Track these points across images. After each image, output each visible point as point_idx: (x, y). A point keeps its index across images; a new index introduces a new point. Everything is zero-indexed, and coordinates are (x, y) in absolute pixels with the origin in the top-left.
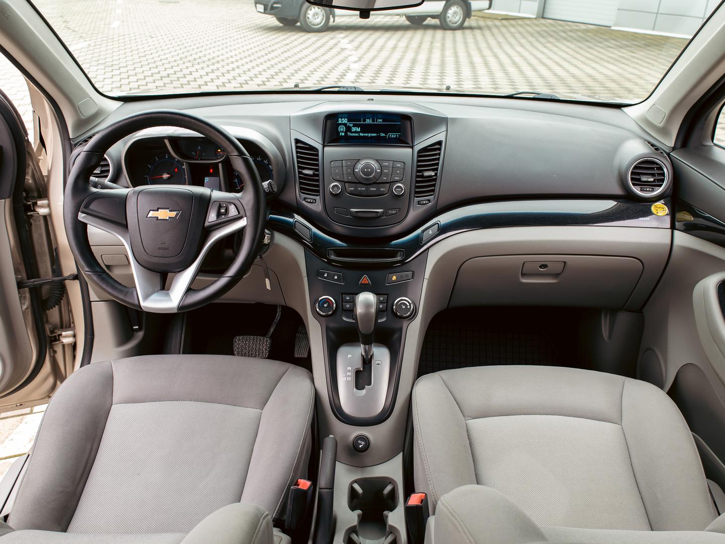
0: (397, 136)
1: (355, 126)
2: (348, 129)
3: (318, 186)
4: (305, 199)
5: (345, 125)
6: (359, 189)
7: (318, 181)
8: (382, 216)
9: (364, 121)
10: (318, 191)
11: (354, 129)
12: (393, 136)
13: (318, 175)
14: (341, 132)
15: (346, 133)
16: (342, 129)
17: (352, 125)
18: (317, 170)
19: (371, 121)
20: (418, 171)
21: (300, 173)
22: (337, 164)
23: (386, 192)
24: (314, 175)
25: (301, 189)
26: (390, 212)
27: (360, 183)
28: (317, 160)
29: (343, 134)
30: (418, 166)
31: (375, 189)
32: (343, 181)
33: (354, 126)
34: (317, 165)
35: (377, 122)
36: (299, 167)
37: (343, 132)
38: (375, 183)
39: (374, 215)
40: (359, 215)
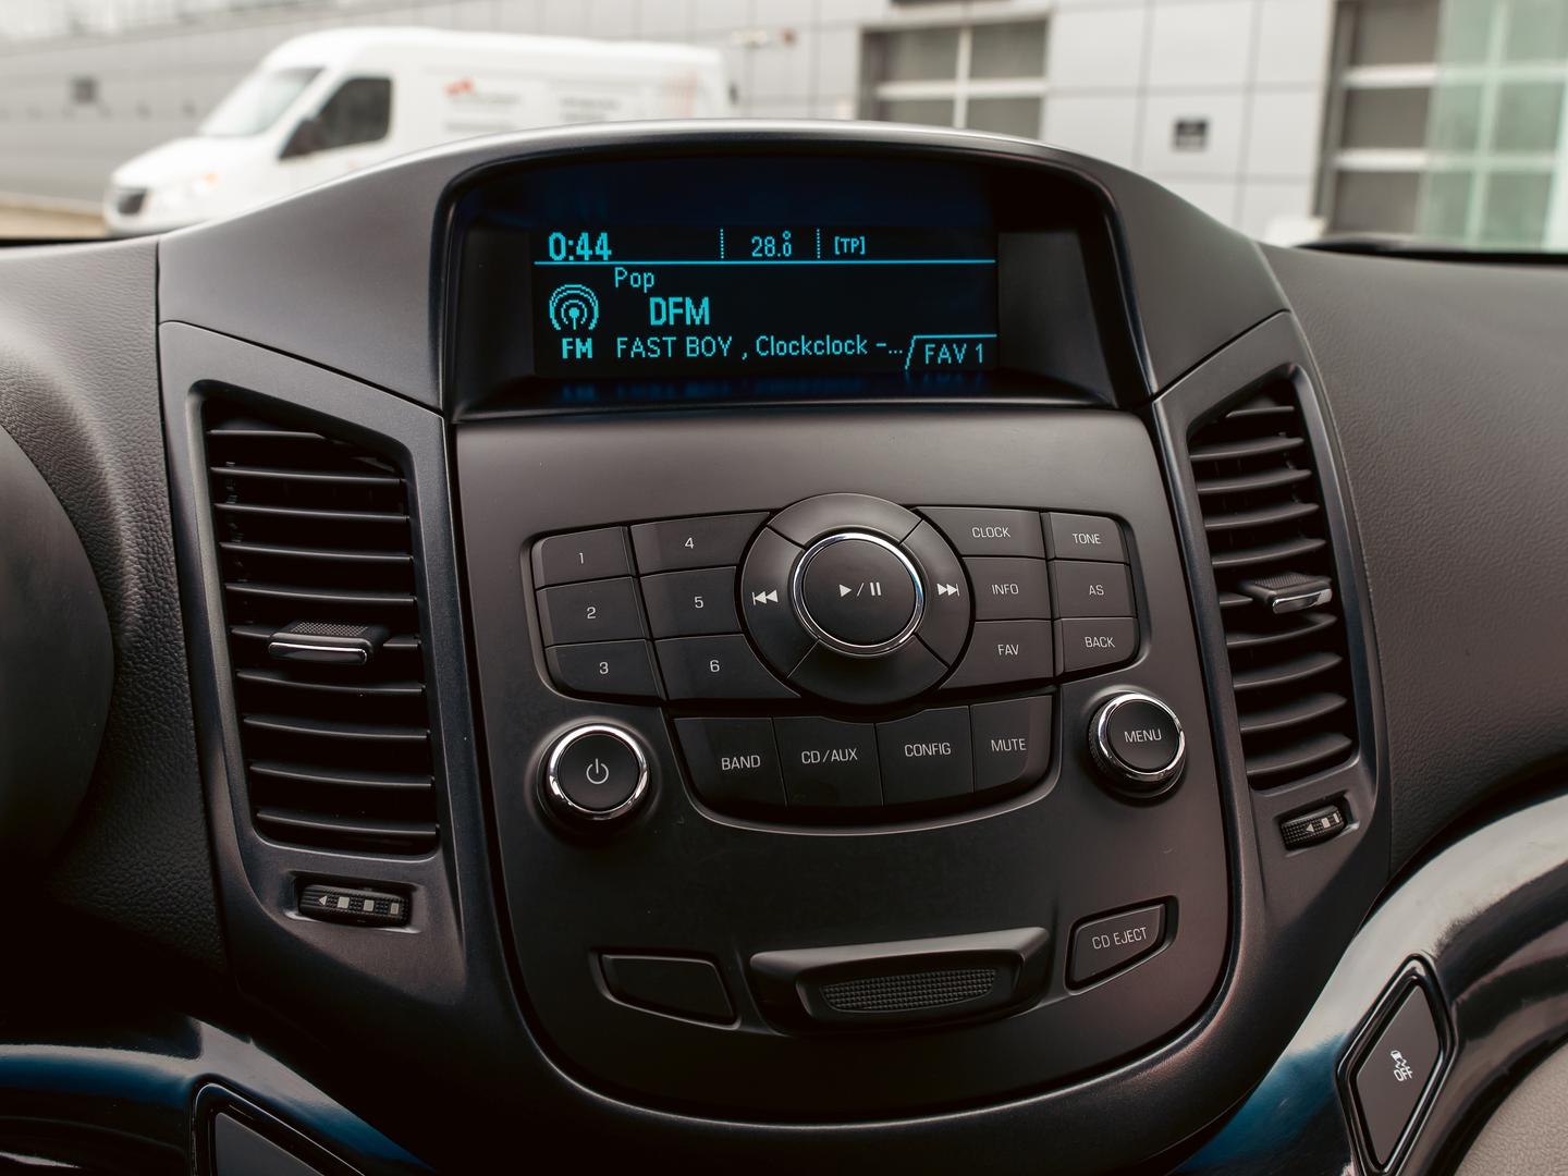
0: (971, 353)
1: (669, 284)
2: (625, 311)
3: (421, 759)
4: (300, 887)
5: (596, 277)
6: (810, 757)
7: (417, 712)
8: (1042, 988)
9: (741, 248)
10: (426, 807)
11: (664, 310)
12: (945, 353)
13: (414, 666)
14: (567, 331)
15: (603, 339)
16: (572, 306)
17: (646, 281)
18: (409, 620)
19: (787, 249)
20: (1228, 580)
21: (244, 653)
22: (581, 555)
23: (1032, 765)
24: (379, 665)
25: (262, 793)
26: (1101, 942)
27: (811, 704)
28: (405, 537)
29: (585, 348)
30: (1219, 542)
31: (944, 749)
32: (649, 701)
33: (662, 290)
34: (408, 579)
35: (828, 252)
36: (235, 608)
37: (583, 333)
38: (936, 696)
39: (980, 989)
40: (847, 1002)
